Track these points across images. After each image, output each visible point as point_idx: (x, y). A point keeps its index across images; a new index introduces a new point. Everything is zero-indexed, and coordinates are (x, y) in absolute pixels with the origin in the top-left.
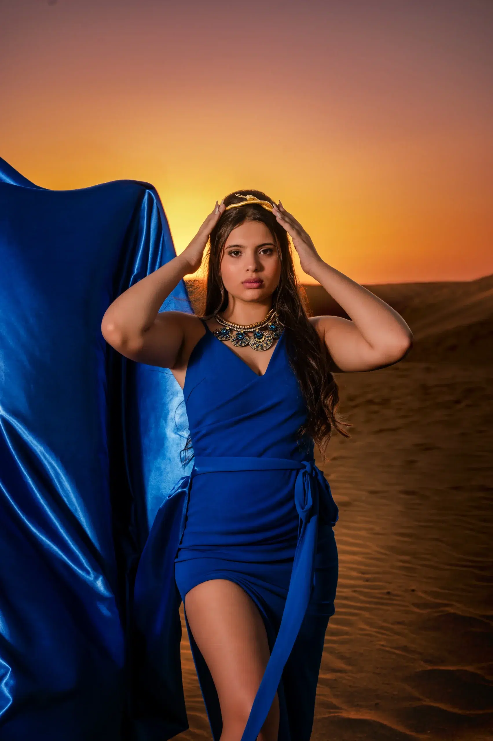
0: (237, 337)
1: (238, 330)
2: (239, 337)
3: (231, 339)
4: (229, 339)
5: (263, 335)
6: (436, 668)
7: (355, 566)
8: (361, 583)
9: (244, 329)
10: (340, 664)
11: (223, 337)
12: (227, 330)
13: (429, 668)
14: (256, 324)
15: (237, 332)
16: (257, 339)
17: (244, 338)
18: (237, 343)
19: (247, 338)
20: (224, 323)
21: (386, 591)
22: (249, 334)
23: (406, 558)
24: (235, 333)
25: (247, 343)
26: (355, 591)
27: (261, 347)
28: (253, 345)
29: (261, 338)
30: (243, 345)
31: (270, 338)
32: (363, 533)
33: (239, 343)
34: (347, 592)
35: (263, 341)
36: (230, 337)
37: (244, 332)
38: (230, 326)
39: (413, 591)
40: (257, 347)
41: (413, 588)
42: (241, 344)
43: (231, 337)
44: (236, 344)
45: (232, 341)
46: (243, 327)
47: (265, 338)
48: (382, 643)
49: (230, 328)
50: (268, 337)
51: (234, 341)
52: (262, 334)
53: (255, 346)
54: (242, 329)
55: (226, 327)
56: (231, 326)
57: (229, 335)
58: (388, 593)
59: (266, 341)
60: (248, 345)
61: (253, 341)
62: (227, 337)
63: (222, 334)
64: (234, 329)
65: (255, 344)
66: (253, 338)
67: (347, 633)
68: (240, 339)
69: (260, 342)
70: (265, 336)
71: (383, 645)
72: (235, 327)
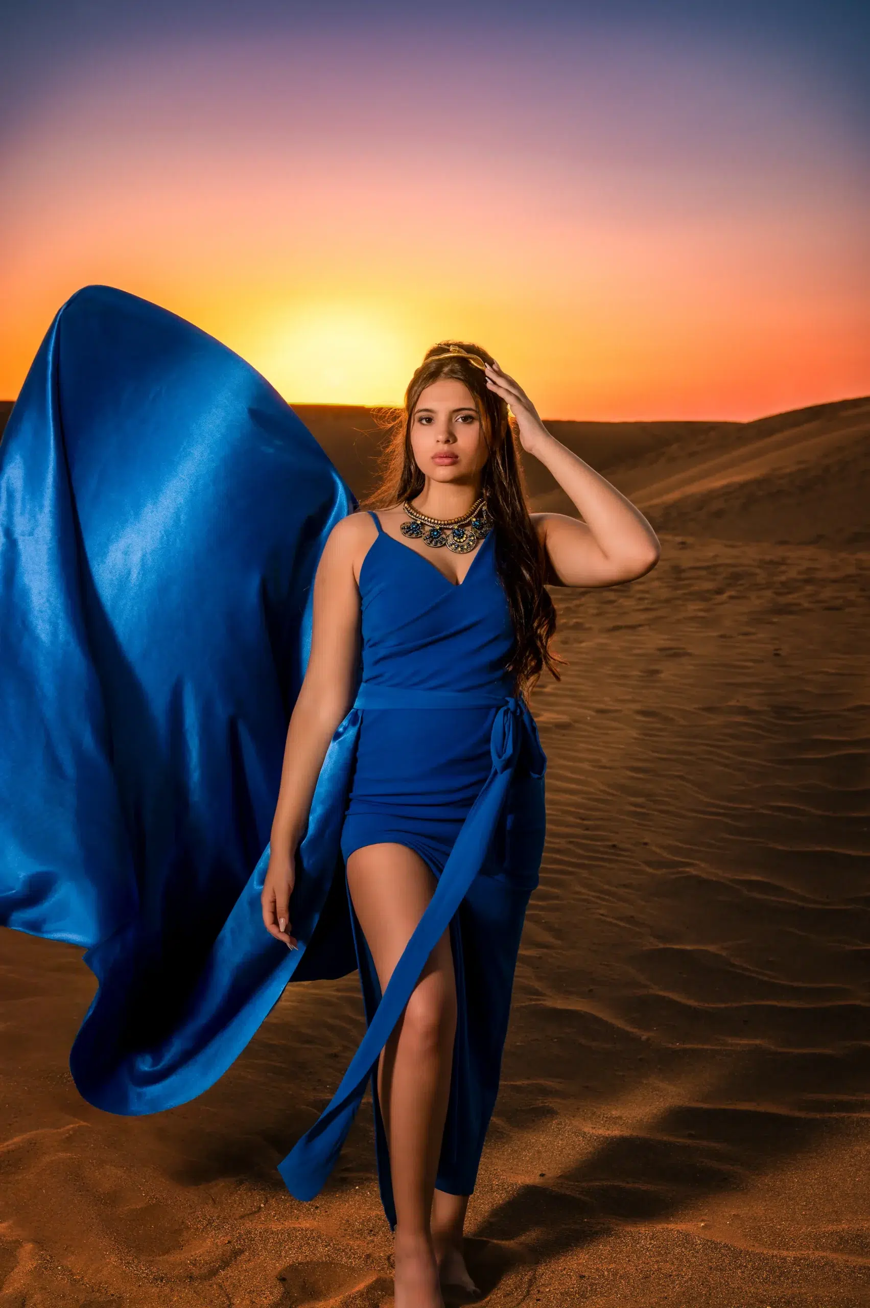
0: (431, 534)
1: (432, 525)
2: (434, 535)
3: (424, 536)
4: (421, 537)
5: (464, 534)
6: (668, 946)
7: (573, 809)
8: (579, 831)
9: (439, 524)
10: (548, 938)
11: (413, 533)
12: (418, 525)
13: (661, 946)
14: (456, 520)
15: (431, 528)
16: (456, 538)
17: (439, 536)
18: (431, 542)
19: (444, 536)
20: (414, 516)
21: (610, 843)
22: (445, 531)
23: (640, 800)
24: (427, 528)
25: (443, 543)
26: (571, 842)
27: (461, 549)
28: (451, 545)
29: (462, 537)
30: (439, 545)
31: (472, 538)
32: (586, 766)
33: (433, 542)
34: (562, 843)
35: (464, 541)
36: (421, 534)
37: (440, 529)
38: (421, 519)
39: (646, 844)
40: (456, 548)
41: (646, 840)
42: (436, 543)
43: (424, 534)
44: (429, 544)
45: (425, 540)
46: (439, 522)
47: (466, 538)
48: (602, 912)
49: (422, 523)
50: (470, 537)
51: (427, 539)
52: (463, 532)
53: (453, 546)
54: (437, 524)
55: (417, 520)
56: (423, 520)
57: (420, 531)
58: (614, 846)
59: (467, 541)
60: (445, 544)
61: (450, 540)
62: (418, 533)
63: (411, 530)
64: (427, 523)
65: (453, 544)
66: (451, 537)
67: (557, 897)
68: (435, 538)
69: (460, 542)
70: (467, 535)
71: (602, 915)
72: (428, 521)
